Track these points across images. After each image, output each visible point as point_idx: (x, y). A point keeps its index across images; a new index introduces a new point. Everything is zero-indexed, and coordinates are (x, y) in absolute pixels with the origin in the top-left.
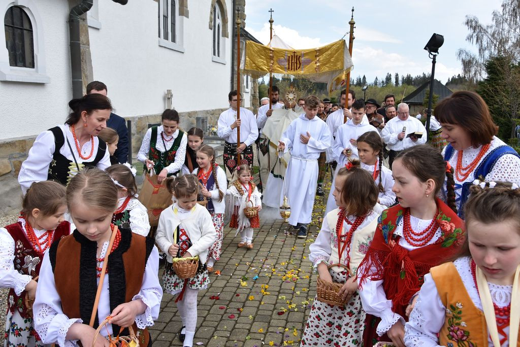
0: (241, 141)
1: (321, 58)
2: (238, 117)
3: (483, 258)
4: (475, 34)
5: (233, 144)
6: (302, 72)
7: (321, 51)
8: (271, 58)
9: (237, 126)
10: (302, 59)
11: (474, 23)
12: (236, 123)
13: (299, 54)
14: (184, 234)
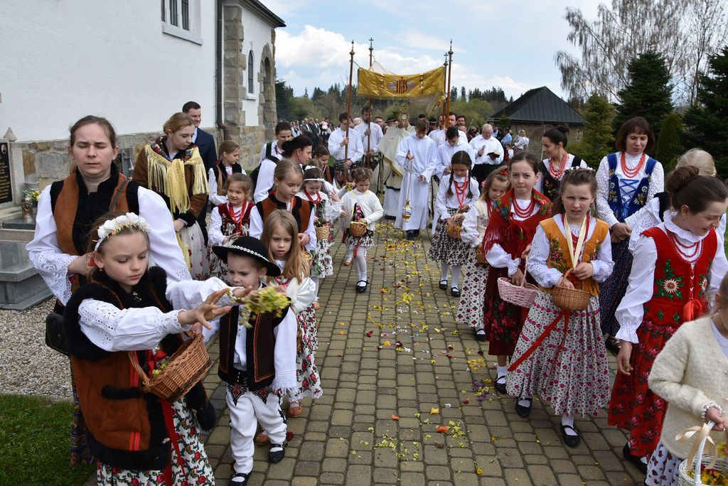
0: (348, 157)
1: (425, 82)
2: (347, 136)
3: (573, 204)
4: (577, 33)
5: (340, 160)
6: (408, 94)
7: (425, 76)
8: (382, 83)
9: (345, 144)
10: (409, 83)
11: (576, 18)
12: (344, 141)
13: (406, 79)
14: (359, 209)
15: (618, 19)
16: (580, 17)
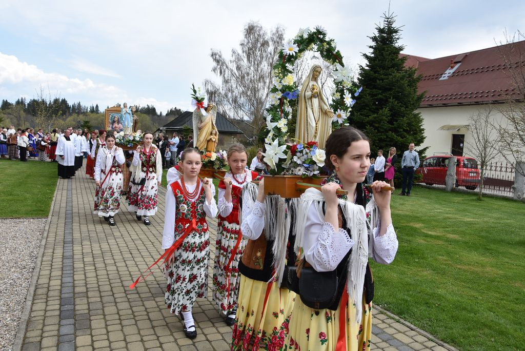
4: (219, 67)
15: (245, 60)
16: (220, 56)
